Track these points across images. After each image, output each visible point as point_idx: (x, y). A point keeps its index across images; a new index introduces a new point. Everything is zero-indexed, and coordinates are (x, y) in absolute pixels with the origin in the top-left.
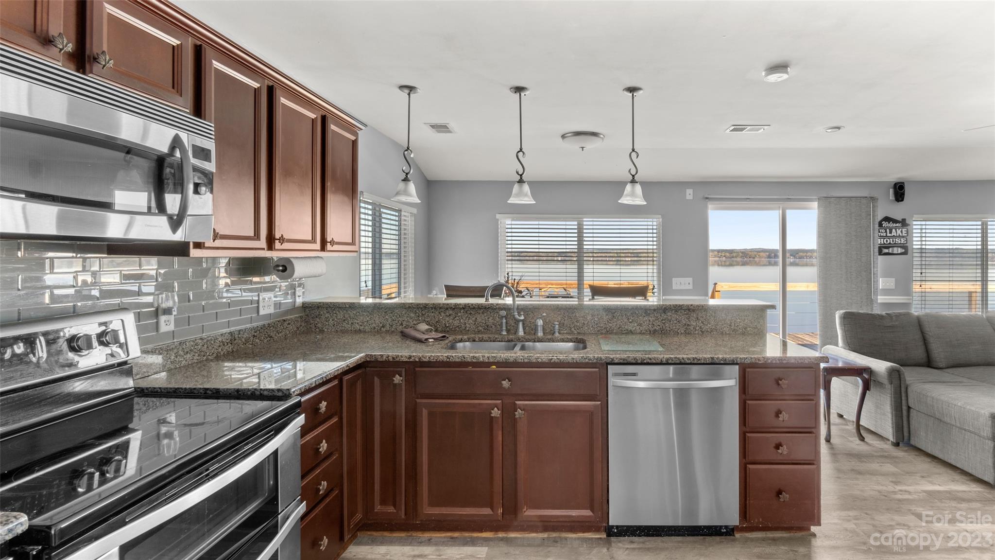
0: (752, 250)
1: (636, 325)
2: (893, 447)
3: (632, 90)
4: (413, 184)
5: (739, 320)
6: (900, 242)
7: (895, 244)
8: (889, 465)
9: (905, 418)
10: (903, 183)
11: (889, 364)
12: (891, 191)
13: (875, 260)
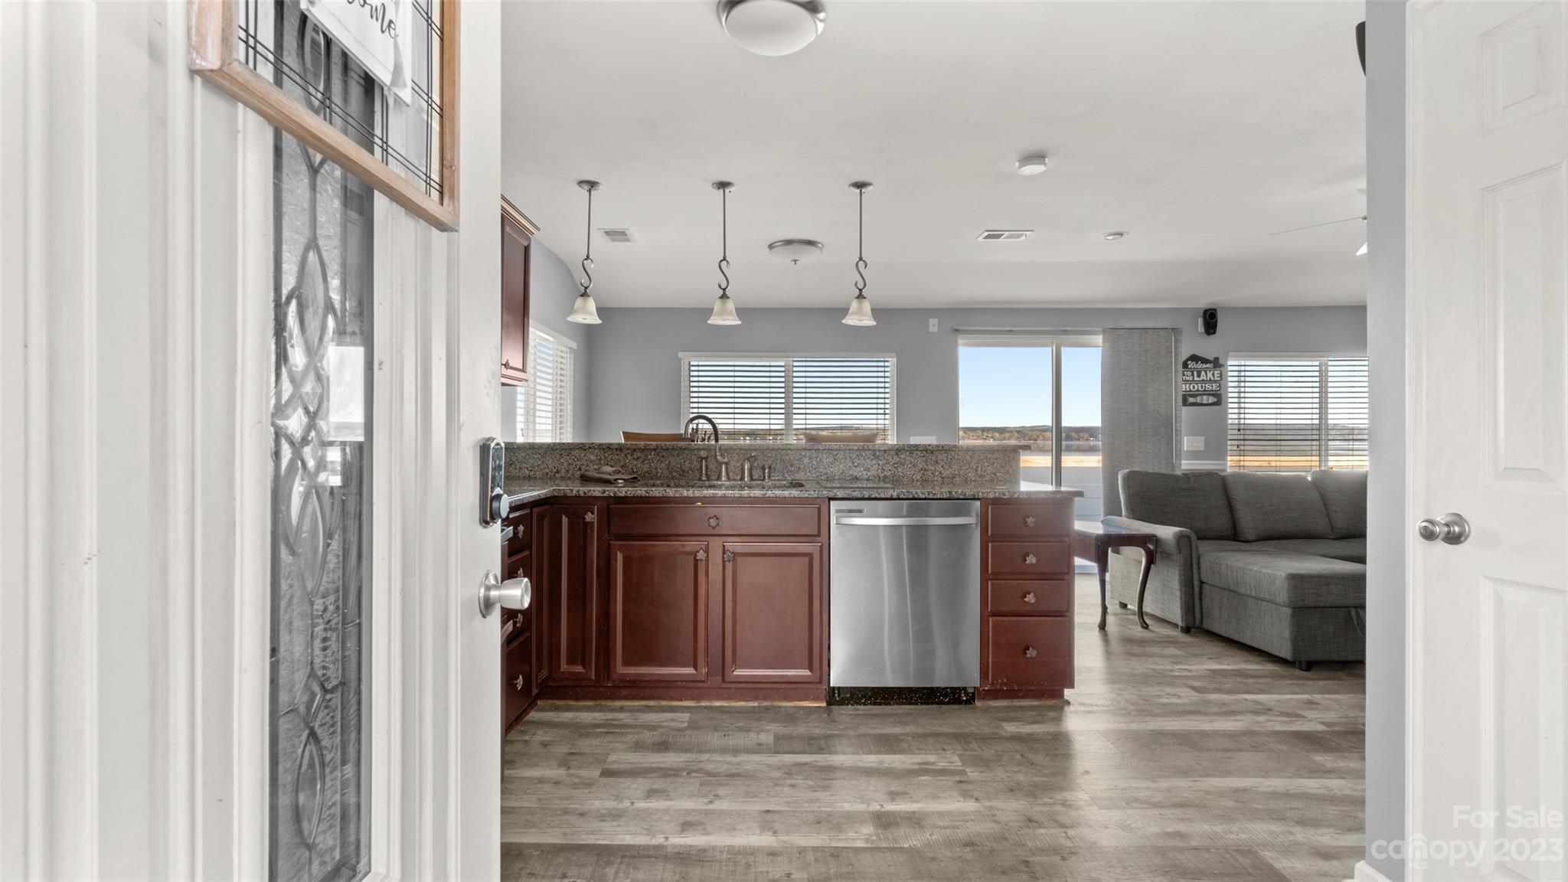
0: (1033, 429)
1: (862, 469)
2: (1183, 634)
3: (860, 185)
4: (593, 301)
5: (986, 464)
6: (1211, 388)
7: (1205, 390)
8: (1173, 649)
9: (1197, 597)
10: (1215, 310)
11: (1177, 529)
12: (1200, 321)
13: (1178, 412)
